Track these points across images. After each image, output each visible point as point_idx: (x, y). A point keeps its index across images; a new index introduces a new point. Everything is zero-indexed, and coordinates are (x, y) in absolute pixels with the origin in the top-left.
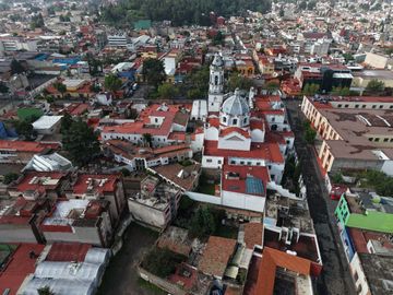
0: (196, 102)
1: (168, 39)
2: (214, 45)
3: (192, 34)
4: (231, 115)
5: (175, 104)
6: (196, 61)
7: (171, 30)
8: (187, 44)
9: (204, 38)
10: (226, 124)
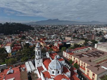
0: (27, 63)
1: (4, 39)
2: (23, 39)
3: (13, 37)
4: (57, 70)
5: (16, 66)
6: (19, 45)
7: (4, 36)
8: (12, 40)
9: (18, 38)
10: (54, 74)
